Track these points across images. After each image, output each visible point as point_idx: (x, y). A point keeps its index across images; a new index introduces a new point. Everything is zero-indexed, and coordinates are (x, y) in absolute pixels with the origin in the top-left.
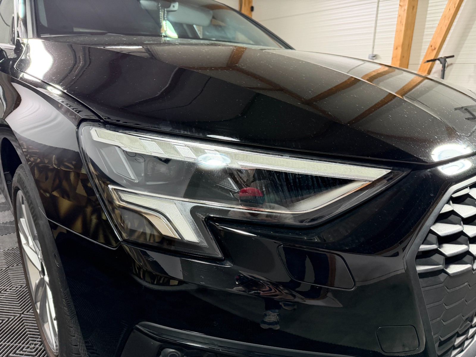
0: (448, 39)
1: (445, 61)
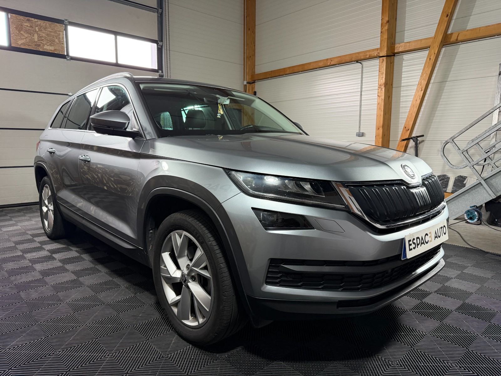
0: (418, 121)
1: (417, 140)
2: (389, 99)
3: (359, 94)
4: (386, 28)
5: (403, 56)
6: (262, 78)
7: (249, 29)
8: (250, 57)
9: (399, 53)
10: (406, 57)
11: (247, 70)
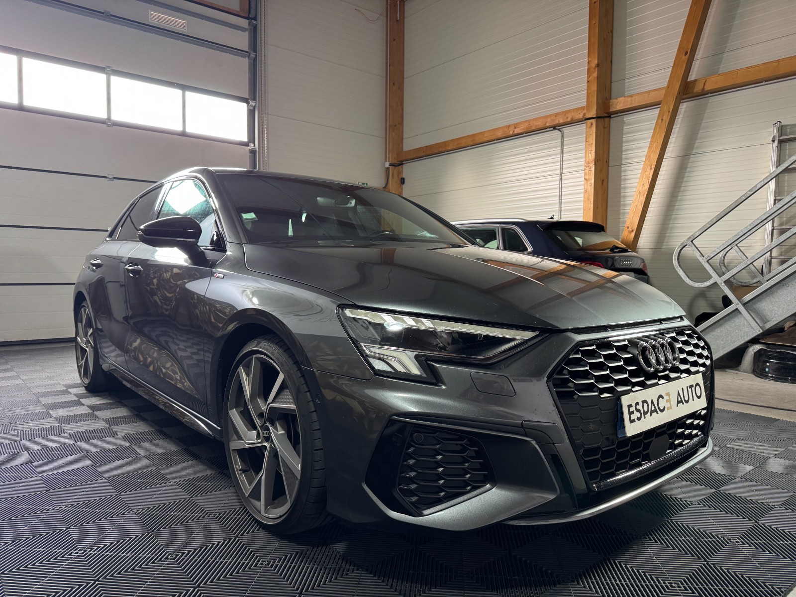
2: (602, 183)
3: (558, 178)
4: (595, 75)
5: (623, 119)
6: (411, 157)
7: (394, 84)
8: (395, 126)
9: (617, 113)
10: (627, 118)
11: (391, 147)
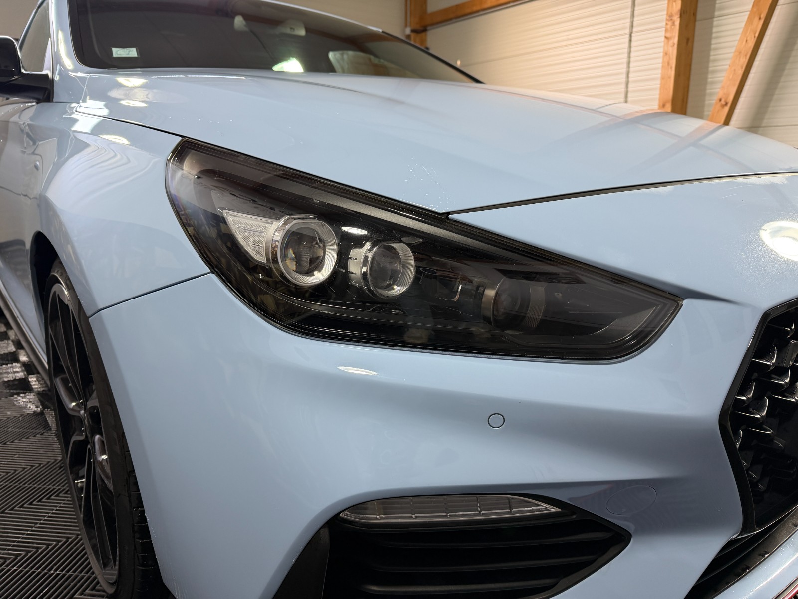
0: (747, 87)
2: (687, 43)
3: (627, 40)
6: (438, 21)
11: (412, 8)
